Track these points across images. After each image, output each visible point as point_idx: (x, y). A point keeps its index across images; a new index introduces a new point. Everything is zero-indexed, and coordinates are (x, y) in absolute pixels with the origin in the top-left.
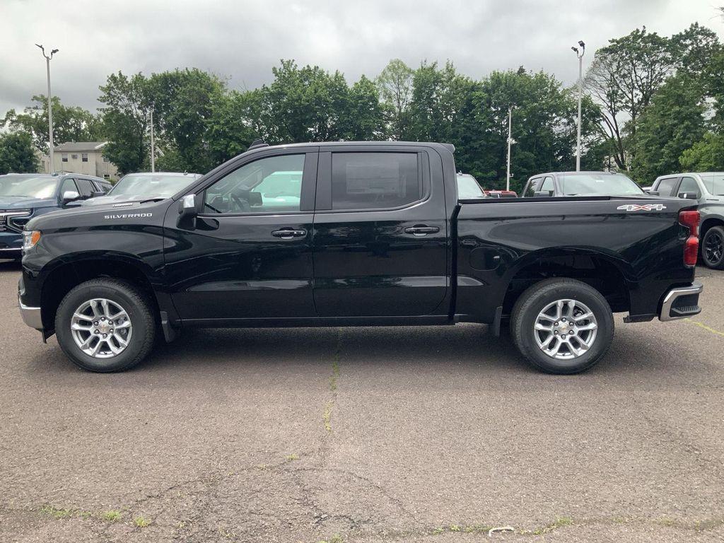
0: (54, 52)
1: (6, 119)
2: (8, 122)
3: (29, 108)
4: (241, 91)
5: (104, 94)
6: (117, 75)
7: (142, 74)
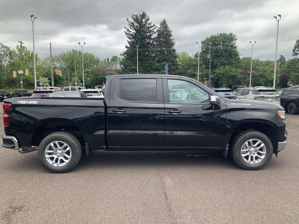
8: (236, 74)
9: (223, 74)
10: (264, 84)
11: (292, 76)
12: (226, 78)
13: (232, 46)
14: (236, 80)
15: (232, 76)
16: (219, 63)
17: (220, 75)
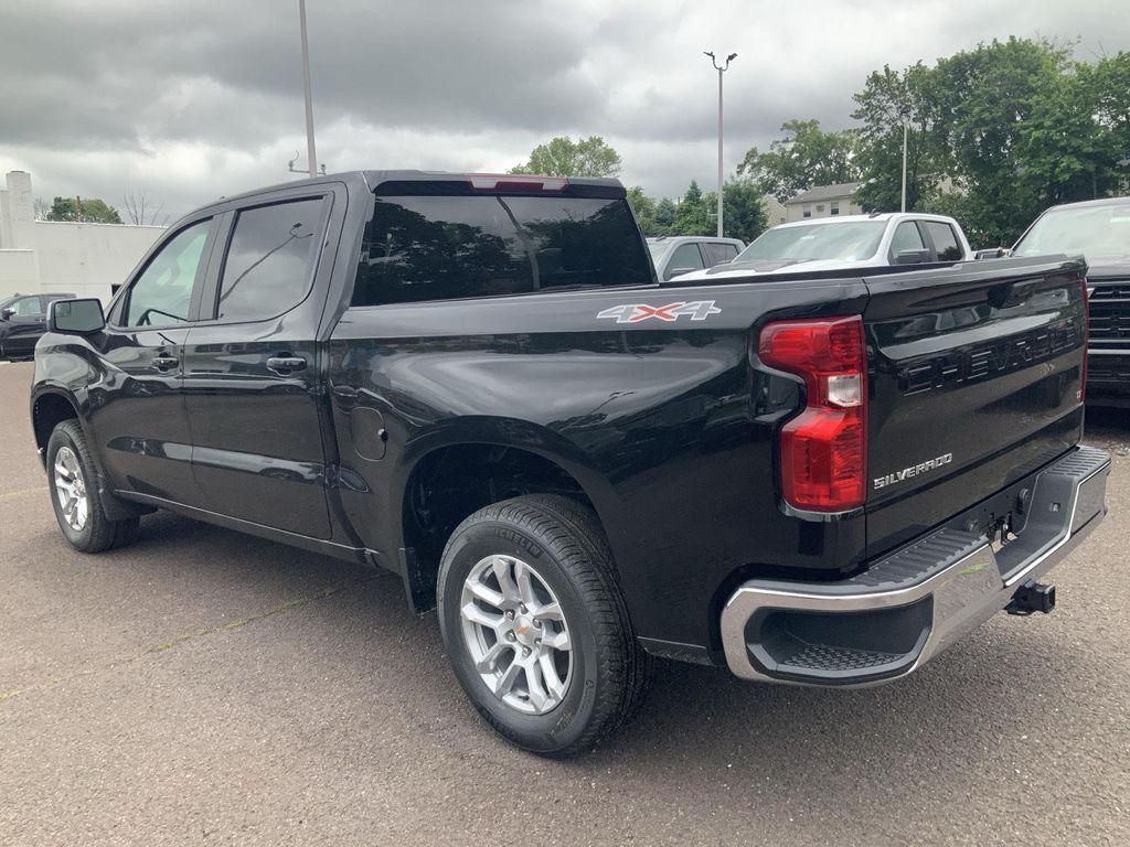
0: (731, 58)
1: (746, 163)
2: (748, 167)
3: (777, 142)
4: (1093, 62)
5: (859, 106)
6: (882, 73)
7: (923, 64)
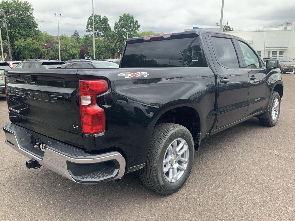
8: (39, 47)
9: (25, 47)
10: (67, 58)
11: (90, 51)
12: (29, 51)
13: (29, 16)
14: (40, 53)
15: (35, 49)
16: (17, 34)
17: (21, 47)
